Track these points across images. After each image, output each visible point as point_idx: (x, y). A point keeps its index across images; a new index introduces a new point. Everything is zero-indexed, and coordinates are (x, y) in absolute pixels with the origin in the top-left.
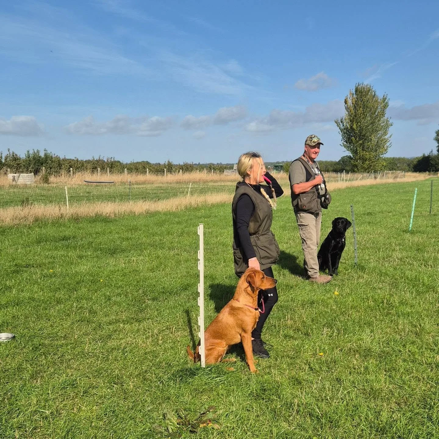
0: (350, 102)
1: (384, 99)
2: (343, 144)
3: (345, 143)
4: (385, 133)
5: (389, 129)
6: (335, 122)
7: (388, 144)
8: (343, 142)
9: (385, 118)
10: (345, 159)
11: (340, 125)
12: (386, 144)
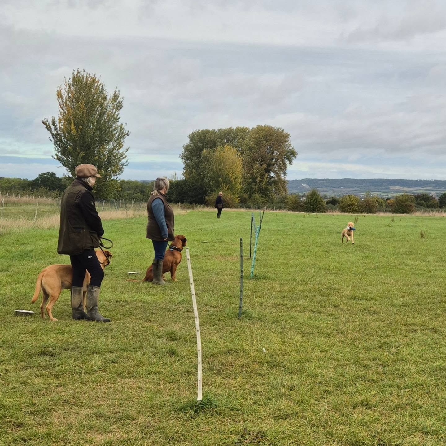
0: (65, 94)
1: (116, 97)
2: (57, 155)
3: (60, 155)
4: (120, 145)
5: (124, 140)
6: (43, 123)
7: (124, 161)
8: (56, 152)
9: (119, 124)
10: (46, 177)
11: (50, 127)
12: (120, 161)
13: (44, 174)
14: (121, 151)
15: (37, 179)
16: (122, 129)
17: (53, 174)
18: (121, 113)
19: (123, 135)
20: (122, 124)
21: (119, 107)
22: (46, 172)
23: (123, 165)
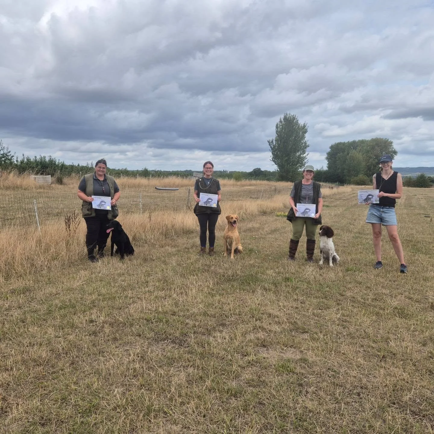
0: (279, 127)
1: (304, 127)
4: (304, 152)
5: (307, 149)
11: (271, 144)
12: (304, 161)
13: (256, 169)
14: (304, 155)
15: (252, 172)
16: (305, 143)
17: (260, 169)
18: (306, 135)
19: (306, 146)
20: (306, 141)
21: (306, 132)
22: (256, 168)
23: (305, 163)
